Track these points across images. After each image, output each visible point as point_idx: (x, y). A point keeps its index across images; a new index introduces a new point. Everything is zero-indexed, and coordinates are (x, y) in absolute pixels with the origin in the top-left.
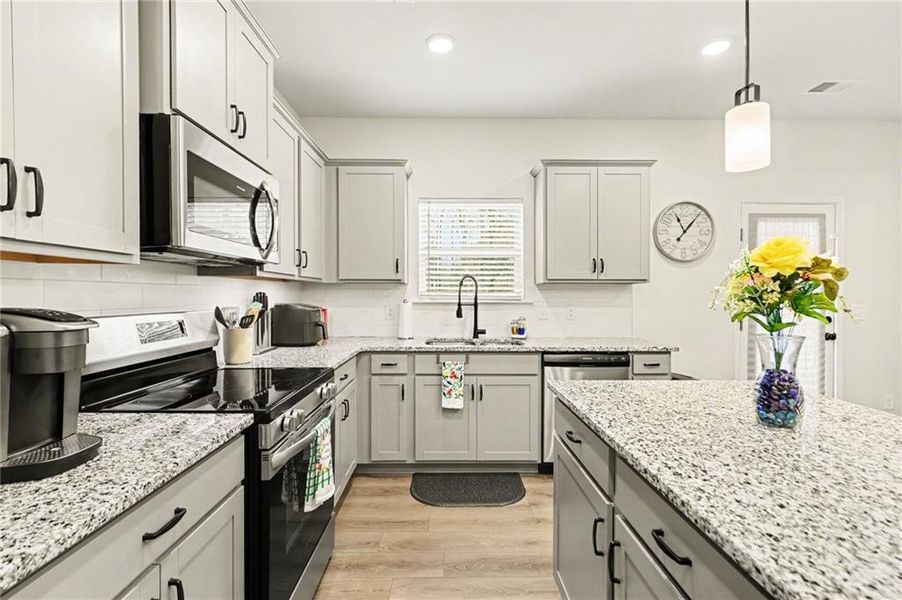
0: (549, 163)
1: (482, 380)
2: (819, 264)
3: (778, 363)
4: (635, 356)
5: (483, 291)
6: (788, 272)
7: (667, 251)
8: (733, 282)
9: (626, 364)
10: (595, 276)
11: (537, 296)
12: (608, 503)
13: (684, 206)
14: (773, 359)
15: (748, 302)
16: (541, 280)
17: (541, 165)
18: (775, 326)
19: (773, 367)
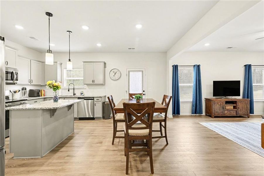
4: (95, 98)
5: (75, 86)
10: (93, 83)
11: (87, 87)
19: (55, 95)
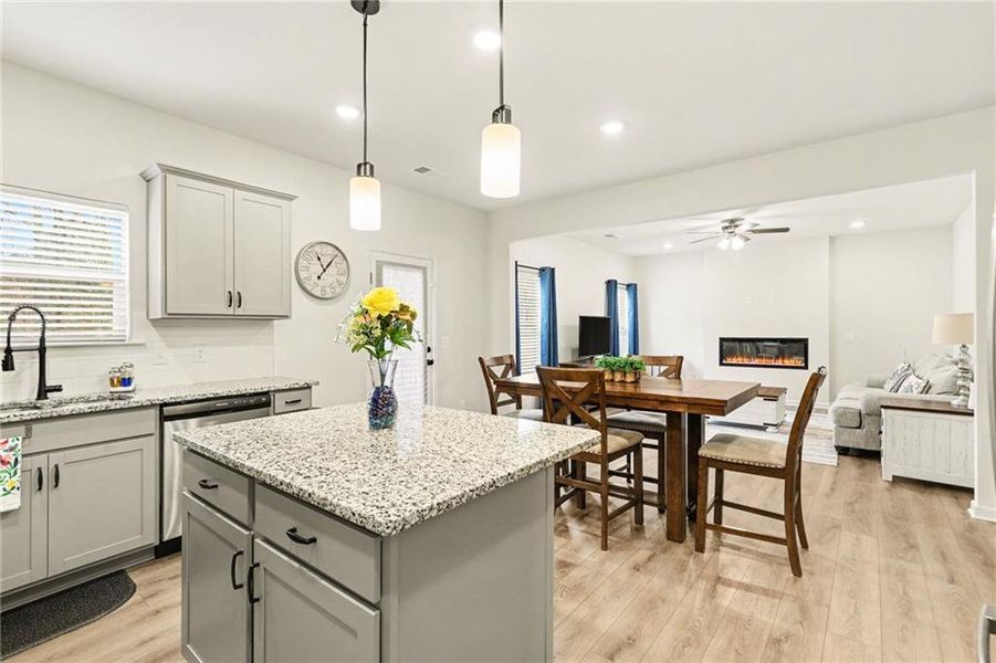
0: (168, 170)
1: (55, 458)
2: (404, 308)
3: (383, 381)
4: (277, 395)
5: (53, 329)
6: (385, 314)
7: (309, 288)
8: (352, 320)
9: (268, 404)
10: (230, 311)
11: (153, 335)
12: (246, 533)
13: (324, 246)
14: (379, 377)
15: (362, 336)
16: (157, 313)
17: (159, 171)
18: (380, 353)
19: (379, 384)
